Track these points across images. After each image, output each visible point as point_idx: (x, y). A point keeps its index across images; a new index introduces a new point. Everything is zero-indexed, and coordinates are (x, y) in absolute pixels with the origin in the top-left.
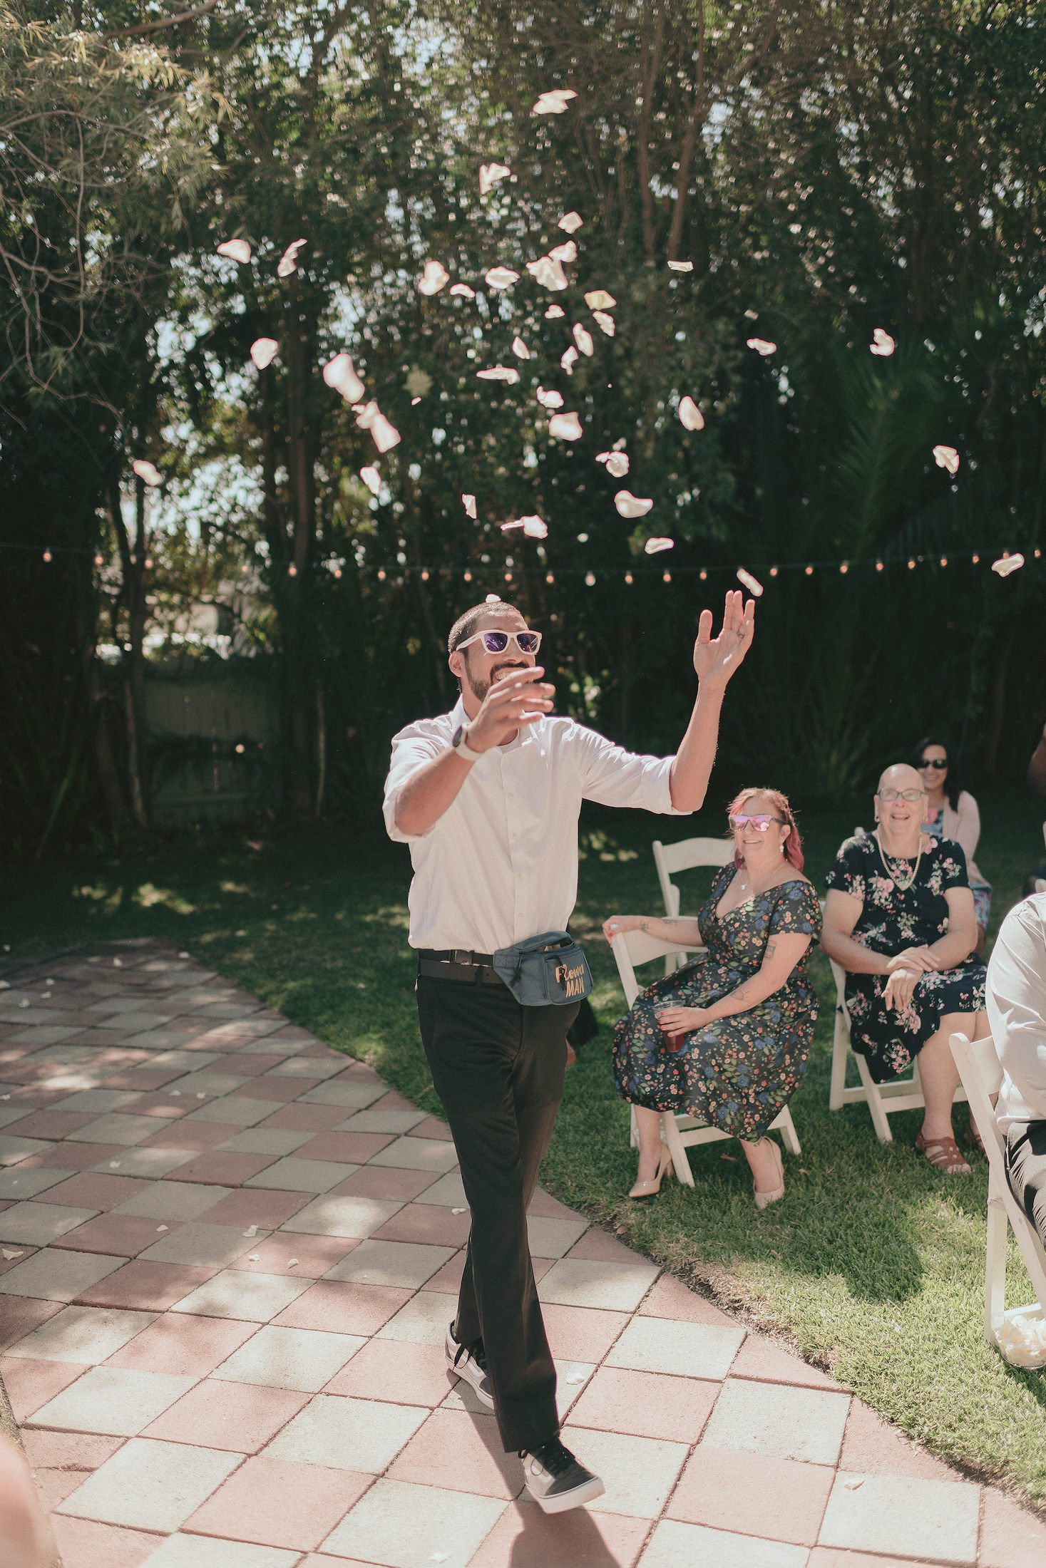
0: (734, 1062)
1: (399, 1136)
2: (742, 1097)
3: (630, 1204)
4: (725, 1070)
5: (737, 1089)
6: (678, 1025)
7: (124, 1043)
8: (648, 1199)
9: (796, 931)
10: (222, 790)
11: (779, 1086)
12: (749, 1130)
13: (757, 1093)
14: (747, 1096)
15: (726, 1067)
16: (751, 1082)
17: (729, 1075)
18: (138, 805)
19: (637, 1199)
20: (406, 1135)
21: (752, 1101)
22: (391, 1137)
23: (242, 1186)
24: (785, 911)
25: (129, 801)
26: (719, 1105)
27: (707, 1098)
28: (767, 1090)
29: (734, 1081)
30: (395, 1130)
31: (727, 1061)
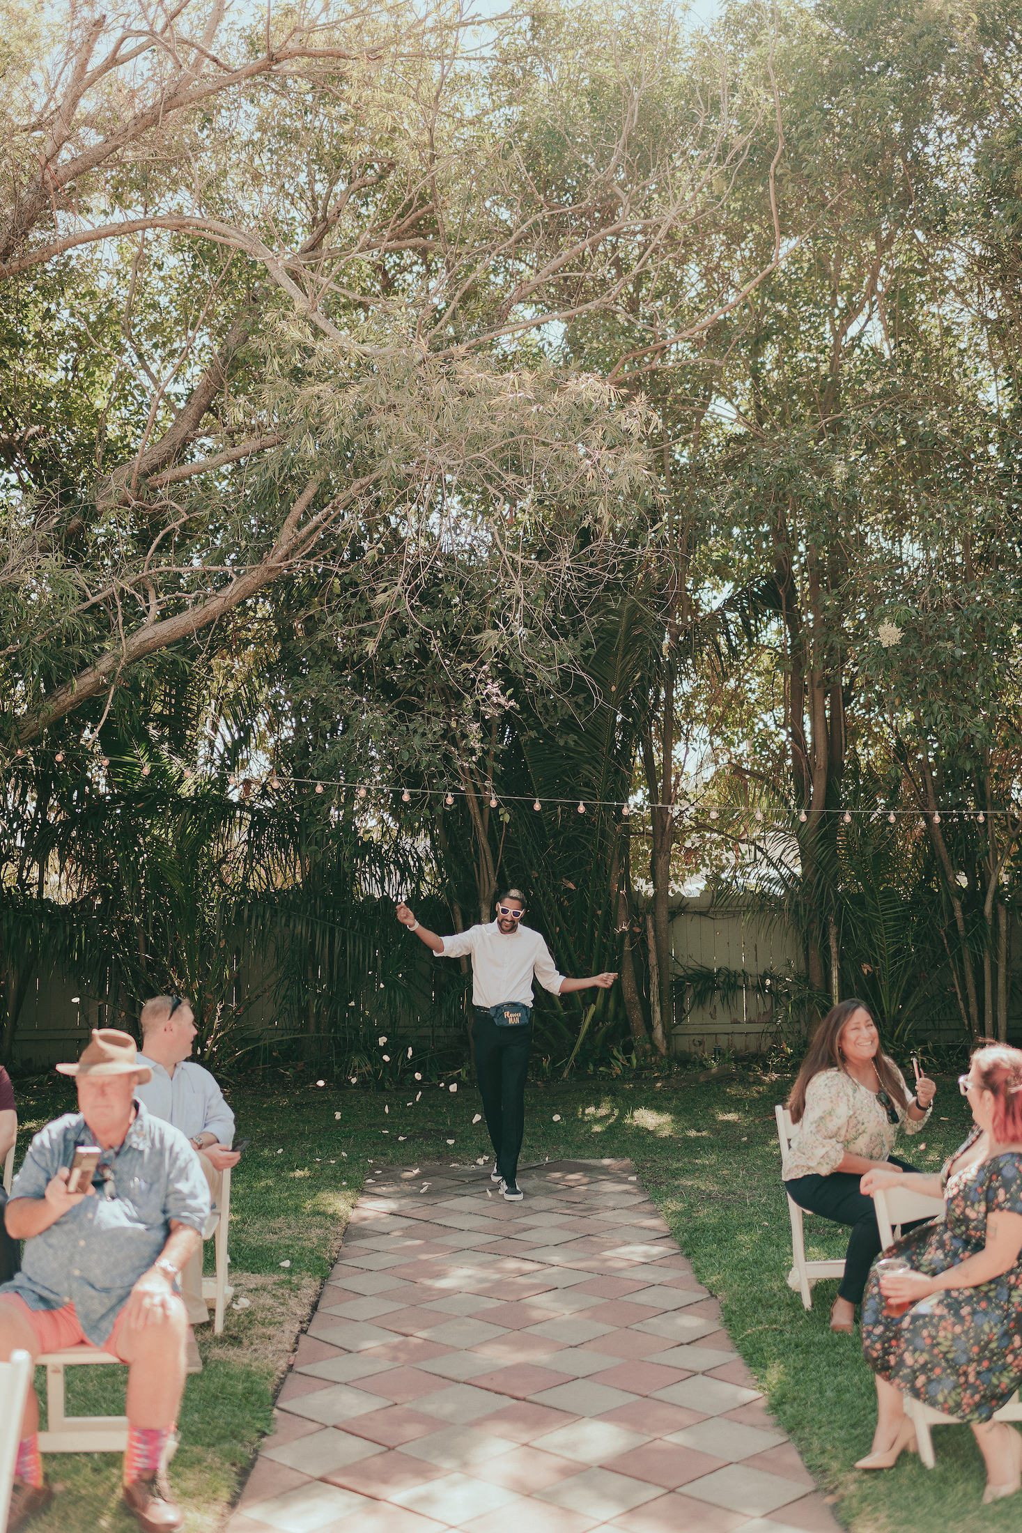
0: (950, 1336)
1: (696, 1374)
2: (959, 1376)
3: (855, 1474)
4: (938, 1344)
5: (953, 1366)
6: (900, 1293)
7: (524, 1255)
8: (874, 1472)
9: (1010, 1210)
10: (749, 1022)
11: (1005, 1368)
12: (967, 1411)
13: (979, 1373)
14: (965, 1374)
15: (940, 1340)
16: (970, 1361)
17: (944, 1349)
18: (659, 1033)
19: (867, 1471)
20: (703, 1373)
21: (972, 1379)
22: (689, 1374)
23: (524, 1400)
24: (997, 1188)
25: (650, 1028)
26: (929, 1381)
27: (914, 1372)
28: (989, 1370)
29: (950, 1356)
30: (695, 1369)
31: (942, 1334)
